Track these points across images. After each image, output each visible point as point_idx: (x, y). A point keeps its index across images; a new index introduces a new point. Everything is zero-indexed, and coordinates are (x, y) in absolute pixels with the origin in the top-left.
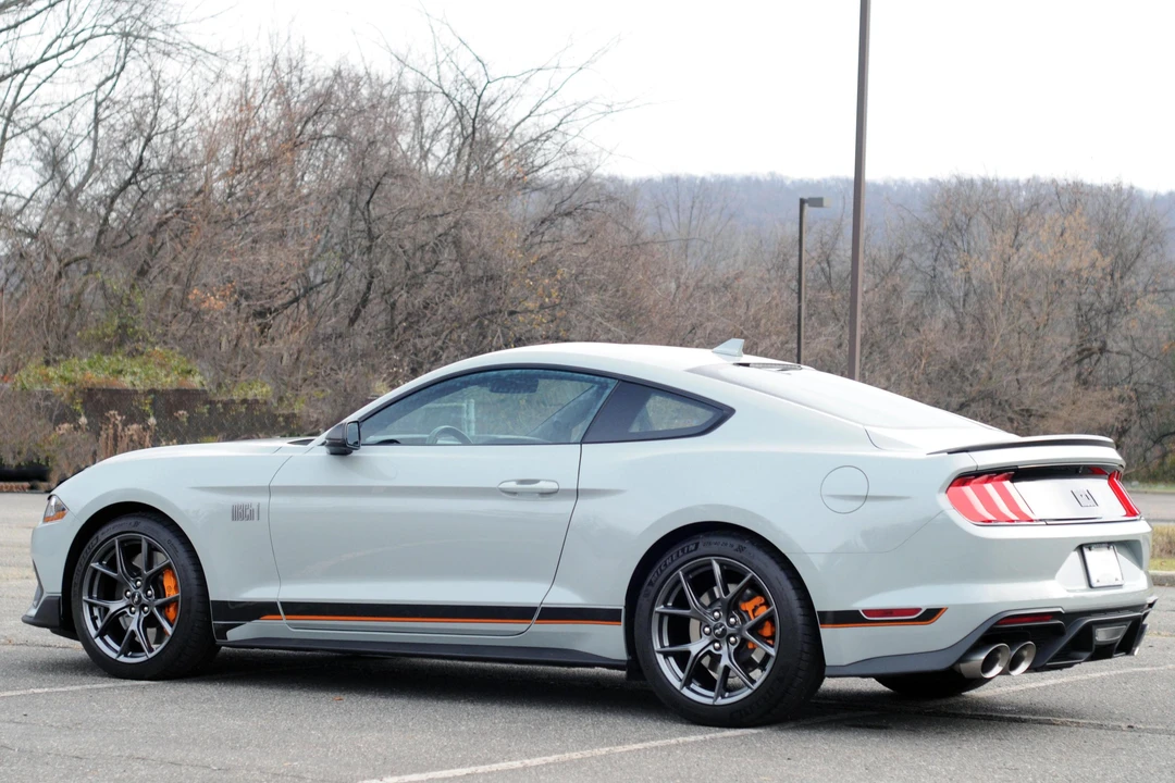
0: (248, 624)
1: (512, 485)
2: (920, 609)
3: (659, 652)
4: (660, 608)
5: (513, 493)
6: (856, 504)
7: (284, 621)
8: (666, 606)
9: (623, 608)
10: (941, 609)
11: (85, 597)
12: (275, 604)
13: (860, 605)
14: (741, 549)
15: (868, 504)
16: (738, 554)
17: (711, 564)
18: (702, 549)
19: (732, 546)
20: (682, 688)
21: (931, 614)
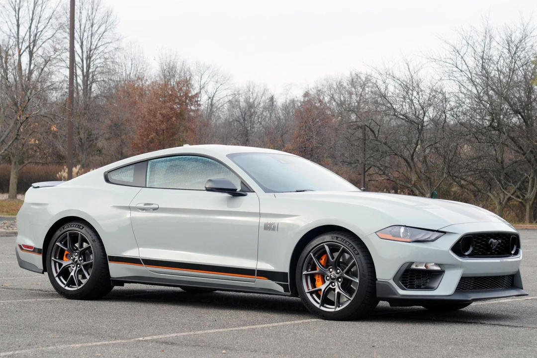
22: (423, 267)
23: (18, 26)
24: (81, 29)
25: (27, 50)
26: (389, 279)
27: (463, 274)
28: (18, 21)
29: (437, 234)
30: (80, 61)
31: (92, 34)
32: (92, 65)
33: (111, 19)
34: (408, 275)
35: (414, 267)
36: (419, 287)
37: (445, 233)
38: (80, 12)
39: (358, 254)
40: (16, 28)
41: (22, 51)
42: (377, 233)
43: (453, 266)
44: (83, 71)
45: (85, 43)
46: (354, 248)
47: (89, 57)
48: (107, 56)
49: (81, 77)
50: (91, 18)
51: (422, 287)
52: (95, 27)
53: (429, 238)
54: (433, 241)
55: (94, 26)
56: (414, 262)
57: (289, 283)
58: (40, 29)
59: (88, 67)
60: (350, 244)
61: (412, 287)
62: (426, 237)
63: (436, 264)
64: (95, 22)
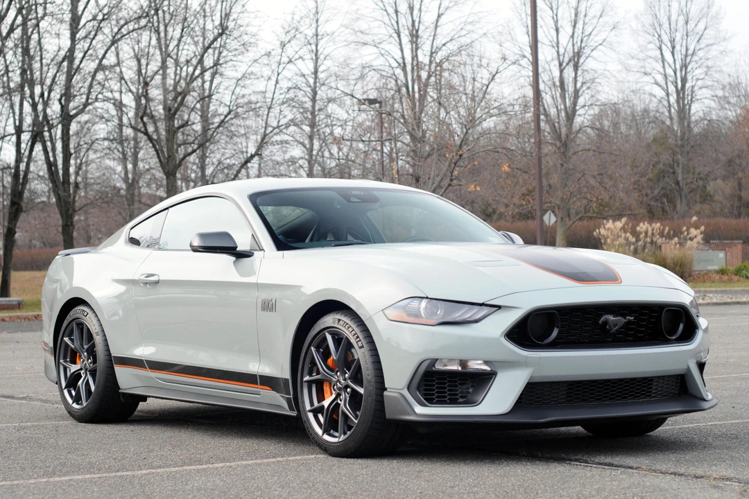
22: (456, 367)
23: (557, 30)
24: (670, 29)
25: (572, 64)
26: (401, 388)
27: (531, 377)
28: (556, 22)
29: (485, 310)
30: (672, 74)
31: (687, 33)
32: (689, 77)
33: (713, 11)
34: (434, 381)
35: (439, 367)
36: (453, 402)
37: (499, 307)
38: (669, 6)
39: (362, 347)
40: (554, 33)
41: (564, 64)
42: (386, 311)
43: (511, 364)
44: (676, 87)
45: (678, 47)
46: (358, 337)
47: (685, 66)
48: (710, 63)
49: (675, 96)
50: (684, 12)
51: (461, 400)
52: (691, 25)
53: (470, 317)
54: (476, 321)
55: (690, 22)
56: (437, 359)
57: (291, 396)
58: (587, 33)
59: (684, 80)
60: (353, 330)
61: (441, 402)
62: (467, 316)
63: (486, 363)
64: (690, 16)
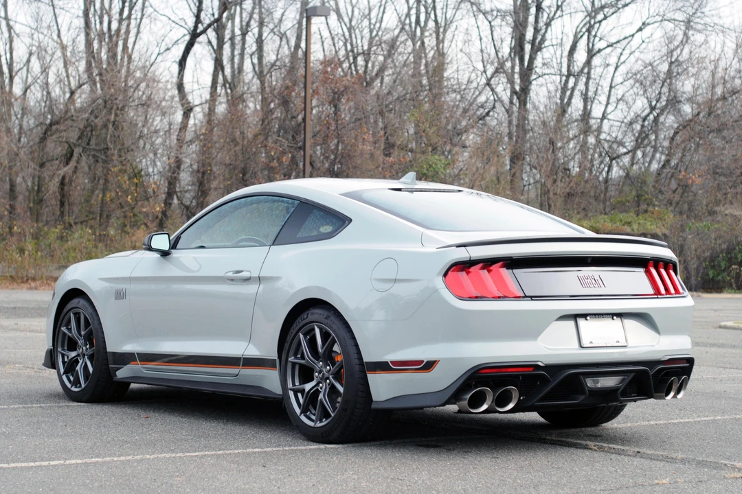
0: (125, 367)
1: (230, 274)
2: (423, 361)
3: (291, 390)
4: (291, 359)
5: (232, 280)
6: (389, 285)
7: (140, 366)
8: (296, 358)
9: (276, 358)
10: (435, 361)
11: (60, 349)
12: (134, 354)
13: (389, 357)
14: (327, 318)
15: (397, 285)
16: (325, 321)
17: (314, 329)
18: (311, 318)
19: (324, 315)
20: (301, 414)
21: (429, 366)
